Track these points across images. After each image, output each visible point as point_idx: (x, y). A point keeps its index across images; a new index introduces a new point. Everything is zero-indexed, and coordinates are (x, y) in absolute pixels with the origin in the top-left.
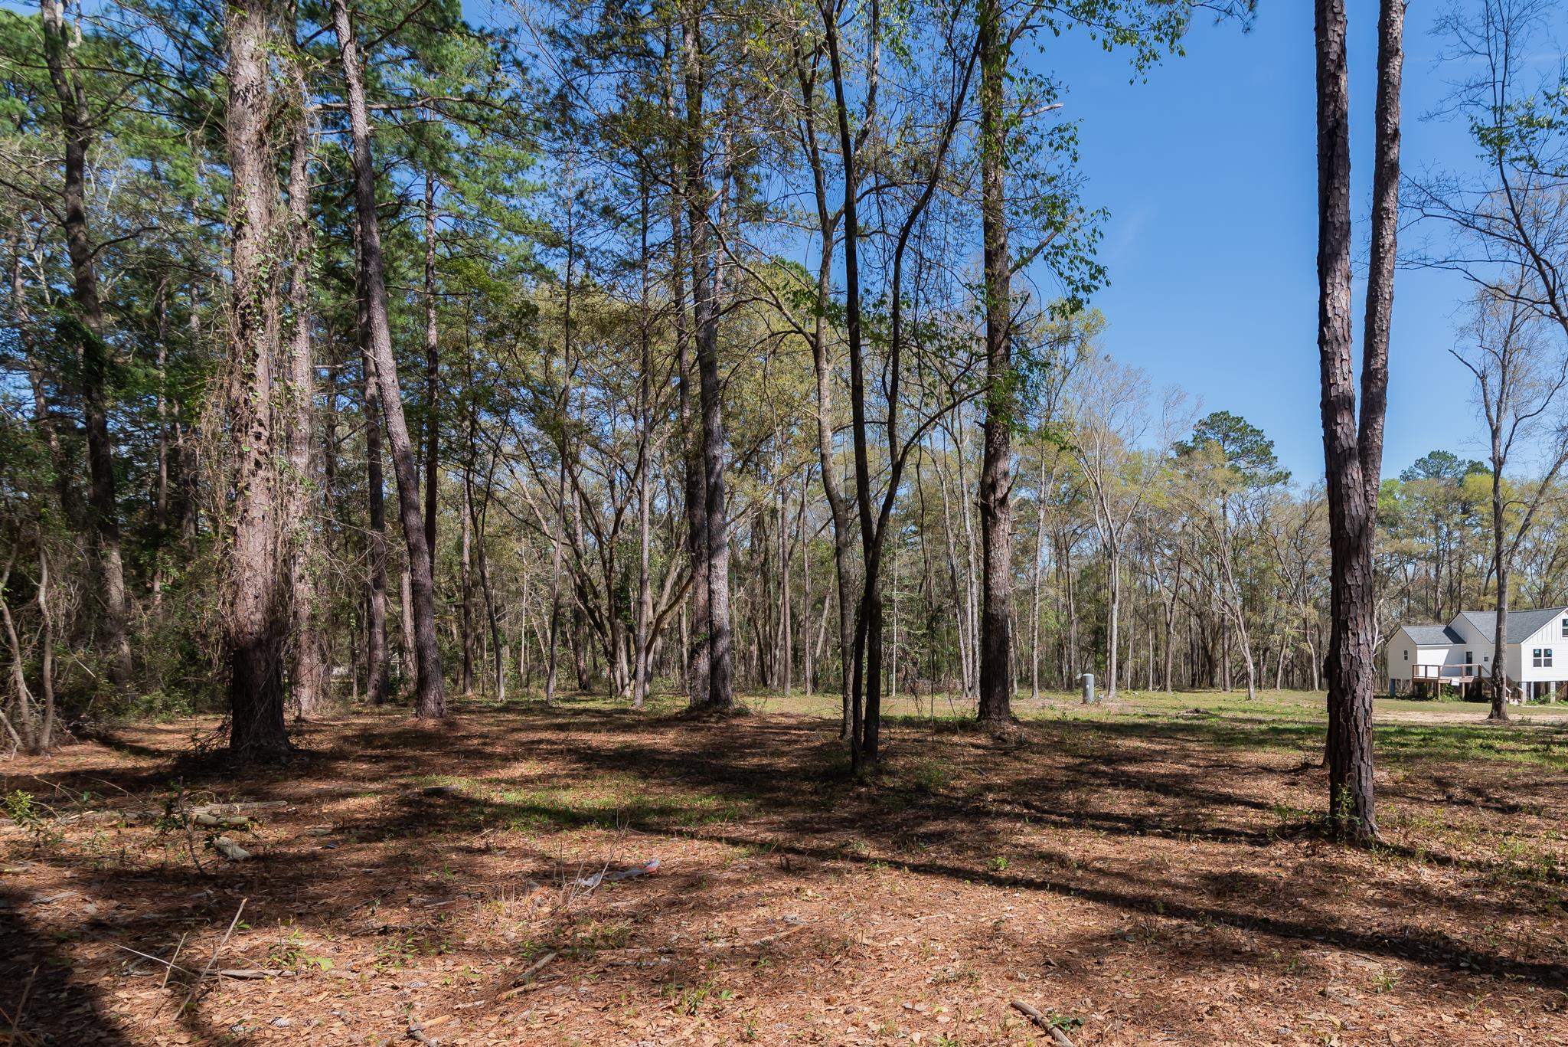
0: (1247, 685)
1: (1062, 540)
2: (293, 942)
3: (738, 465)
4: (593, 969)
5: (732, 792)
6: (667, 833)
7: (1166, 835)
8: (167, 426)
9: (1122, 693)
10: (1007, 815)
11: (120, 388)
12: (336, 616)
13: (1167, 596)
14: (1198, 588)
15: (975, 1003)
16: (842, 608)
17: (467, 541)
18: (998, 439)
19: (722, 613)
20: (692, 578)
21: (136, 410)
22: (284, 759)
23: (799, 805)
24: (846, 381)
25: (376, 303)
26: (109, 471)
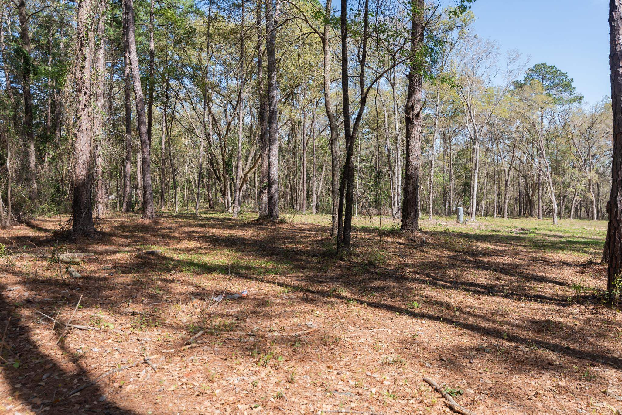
0: (552, 216)
1: (447, 136)
2: (99, 315)
3: (283, 100)
4: (220, 340)
5: (279, 260)
6: (250, 278)
7: (506, 297)
8: (51, 91)
9: (479, 218)
10: (417, 280)
11: (36, 75)
12: (112, 172)
13: (506, 166)
14: (525, 161)
15: (404, 376)
16: (333, 171)
17: (164, 139)
18: (416, 82)
19: (275, 173)
20: (261, 155)
21: (40, 84)
22: (92, 235)
23: (311, 268)
24: (338, 56)
25: (131, 32)
26: (31, 110)
